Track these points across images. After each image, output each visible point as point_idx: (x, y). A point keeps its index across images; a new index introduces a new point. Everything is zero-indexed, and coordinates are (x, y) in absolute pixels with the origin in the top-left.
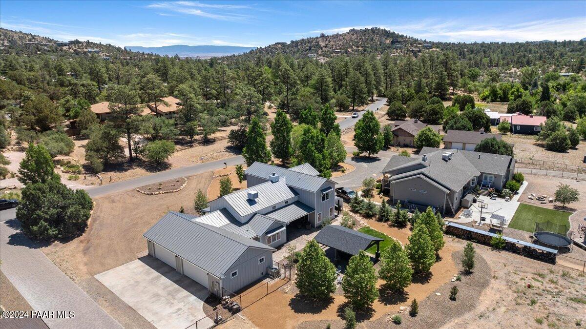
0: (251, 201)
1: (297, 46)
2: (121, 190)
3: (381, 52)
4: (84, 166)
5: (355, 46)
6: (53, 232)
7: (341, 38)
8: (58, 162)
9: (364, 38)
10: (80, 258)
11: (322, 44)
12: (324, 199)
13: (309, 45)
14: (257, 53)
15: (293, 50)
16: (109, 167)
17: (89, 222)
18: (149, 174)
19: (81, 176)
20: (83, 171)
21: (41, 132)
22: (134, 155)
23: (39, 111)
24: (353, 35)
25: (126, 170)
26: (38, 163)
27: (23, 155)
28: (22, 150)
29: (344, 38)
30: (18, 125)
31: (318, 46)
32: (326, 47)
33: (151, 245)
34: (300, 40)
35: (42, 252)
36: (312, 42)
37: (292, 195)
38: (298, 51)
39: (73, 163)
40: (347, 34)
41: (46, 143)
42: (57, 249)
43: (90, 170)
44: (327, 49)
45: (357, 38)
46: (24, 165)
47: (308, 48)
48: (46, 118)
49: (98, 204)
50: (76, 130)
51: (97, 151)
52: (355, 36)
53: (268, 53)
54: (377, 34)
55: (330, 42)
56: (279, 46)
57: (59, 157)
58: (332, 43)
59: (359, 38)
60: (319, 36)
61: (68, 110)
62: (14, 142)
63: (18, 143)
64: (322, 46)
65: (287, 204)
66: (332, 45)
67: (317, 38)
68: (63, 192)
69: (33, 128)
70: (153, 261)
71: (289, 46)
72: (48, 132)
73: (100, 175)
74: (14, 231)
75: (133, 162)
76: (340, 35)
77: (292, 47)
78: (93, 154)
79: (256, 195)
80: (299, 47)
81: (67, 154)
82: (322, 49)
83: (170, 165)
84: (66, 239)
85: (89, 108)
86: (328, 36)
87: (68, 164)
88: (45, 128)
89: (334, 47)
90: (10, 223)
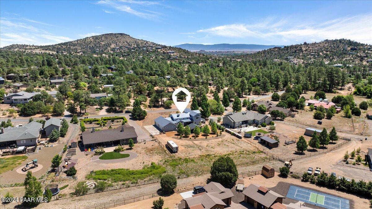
0: (178, 116)
1: (287, 50)
2: (155, 112)
3: (338, 57)
4: (148, 106)
5: (325, 51)
6: (138, 118)
7: (317, 45)
8: (142, 104)
9: (332, 46)
10: (142, 123)
11: (304, 49)
12: (197, 119)
13: (295, 49)
14: (262, 53)
15: (285, 52)
16: (155, 106)
17: (145, 118)
18: (165, 109)
19: (147, 108)
20: (148, 107)
21: (140, 94)
22: (162, 104)
23: (140, 88)
24: (326, 43)
25: (159, 108)
26: (137, 103)
27: (134, 101)
28: (134, 99)
29: (319, 46)
30: (134, 92)
31: (301, 50)
32: (306, 51)
33: (155, 123)
34: (290, 46)
35: (135, 121)
36: (298, 47)
37: (189, 116)
38: (288, 53)
39: (146, 104)
40: (322, 43)
41: (140, 98)
42: (138, 121)
43: (150, 107)
44: (307, 52)
45: (328, 46)
46: (134, 103)
47: (294, 51)
48: (142, 90)
49: (149, 115)
50: (149, 95)
51: (152, 102)
52: (327, 44)
53: (269, 54)
54: (343, 43)
55: (309, 47)
56: (276, 49)
57: (143, 102)
58: (310, 48)
59: (329, 46)
60: (303, 44)
61: (148, 88)
62: (133, 97)
63: (134, 97)
64: (303, 50)
65: (187, 118)
66: (311, 50)
67: (301, 45)
68: (141, 110)
69: (138, 93)
70: (155, 126)
71: (282, 49)
72: (141, 95)
73: (152, 108)
74: (130, 117)
75: (162, 106)
76: (317, 44)
77: (284, 50)
78: (151, 102)
79: (179, 115)
80: (289, 50)
81: (145, 102)
82: (303, 52)
83: (171, 108)
84: (140, 120)
85: (154, 88)
86: (309, 44)
87: (145, 105)
88: (141, 93)
89: (311, 51)
90: (130, 116)
